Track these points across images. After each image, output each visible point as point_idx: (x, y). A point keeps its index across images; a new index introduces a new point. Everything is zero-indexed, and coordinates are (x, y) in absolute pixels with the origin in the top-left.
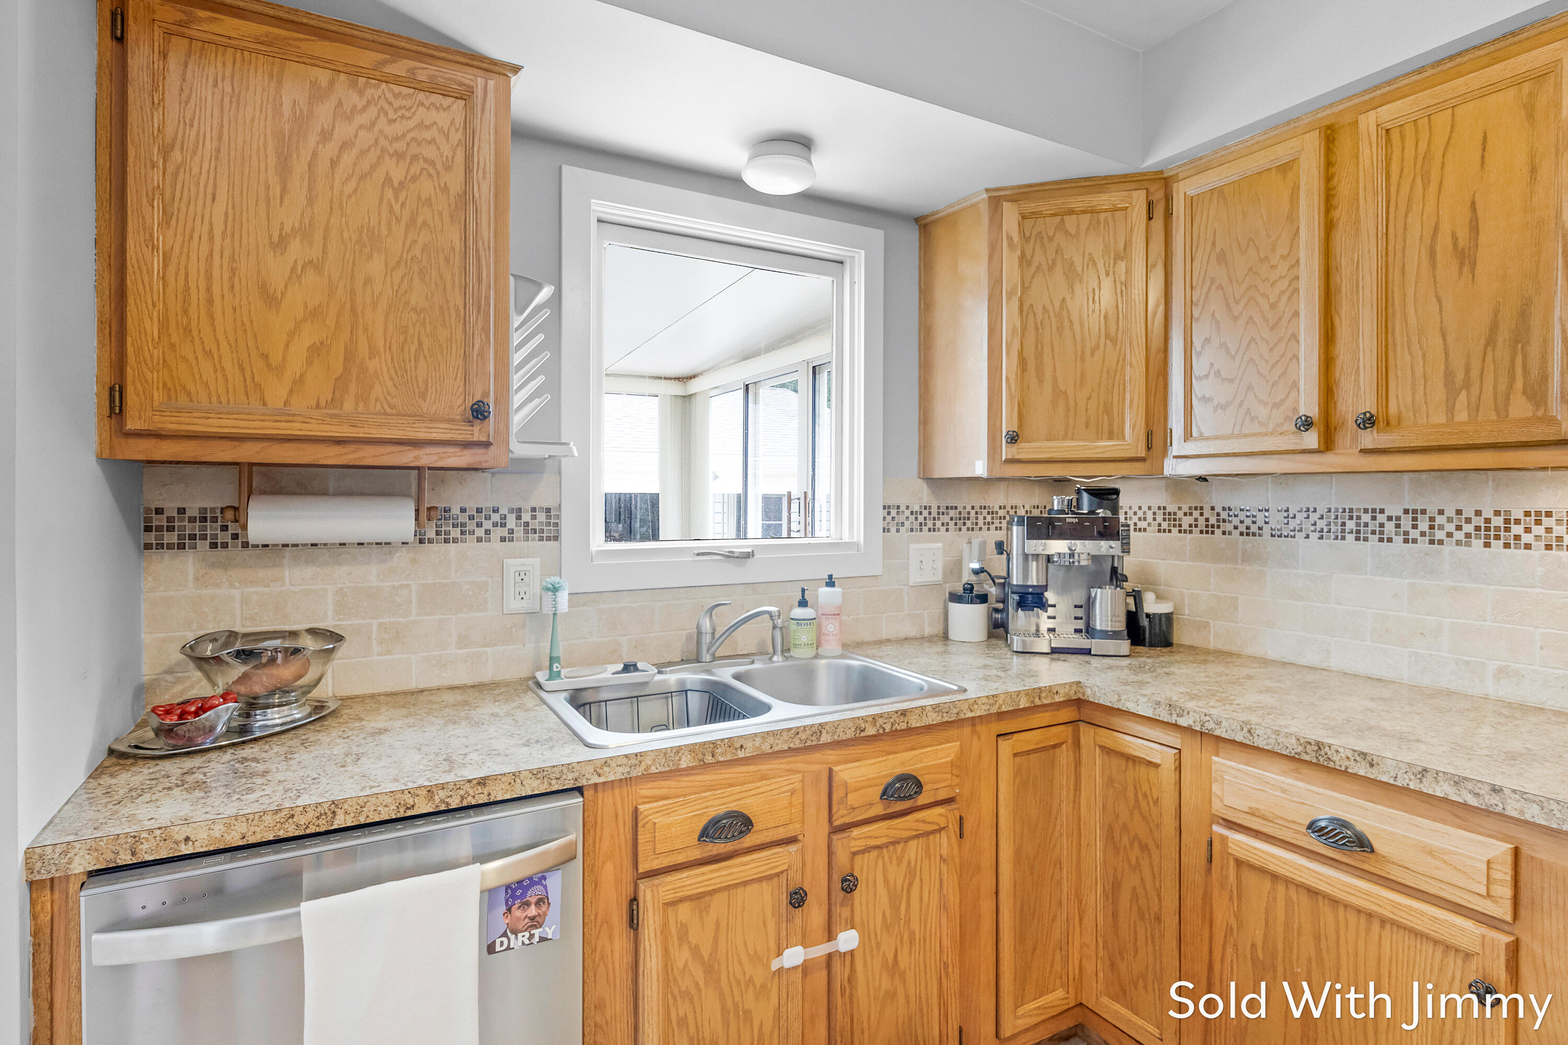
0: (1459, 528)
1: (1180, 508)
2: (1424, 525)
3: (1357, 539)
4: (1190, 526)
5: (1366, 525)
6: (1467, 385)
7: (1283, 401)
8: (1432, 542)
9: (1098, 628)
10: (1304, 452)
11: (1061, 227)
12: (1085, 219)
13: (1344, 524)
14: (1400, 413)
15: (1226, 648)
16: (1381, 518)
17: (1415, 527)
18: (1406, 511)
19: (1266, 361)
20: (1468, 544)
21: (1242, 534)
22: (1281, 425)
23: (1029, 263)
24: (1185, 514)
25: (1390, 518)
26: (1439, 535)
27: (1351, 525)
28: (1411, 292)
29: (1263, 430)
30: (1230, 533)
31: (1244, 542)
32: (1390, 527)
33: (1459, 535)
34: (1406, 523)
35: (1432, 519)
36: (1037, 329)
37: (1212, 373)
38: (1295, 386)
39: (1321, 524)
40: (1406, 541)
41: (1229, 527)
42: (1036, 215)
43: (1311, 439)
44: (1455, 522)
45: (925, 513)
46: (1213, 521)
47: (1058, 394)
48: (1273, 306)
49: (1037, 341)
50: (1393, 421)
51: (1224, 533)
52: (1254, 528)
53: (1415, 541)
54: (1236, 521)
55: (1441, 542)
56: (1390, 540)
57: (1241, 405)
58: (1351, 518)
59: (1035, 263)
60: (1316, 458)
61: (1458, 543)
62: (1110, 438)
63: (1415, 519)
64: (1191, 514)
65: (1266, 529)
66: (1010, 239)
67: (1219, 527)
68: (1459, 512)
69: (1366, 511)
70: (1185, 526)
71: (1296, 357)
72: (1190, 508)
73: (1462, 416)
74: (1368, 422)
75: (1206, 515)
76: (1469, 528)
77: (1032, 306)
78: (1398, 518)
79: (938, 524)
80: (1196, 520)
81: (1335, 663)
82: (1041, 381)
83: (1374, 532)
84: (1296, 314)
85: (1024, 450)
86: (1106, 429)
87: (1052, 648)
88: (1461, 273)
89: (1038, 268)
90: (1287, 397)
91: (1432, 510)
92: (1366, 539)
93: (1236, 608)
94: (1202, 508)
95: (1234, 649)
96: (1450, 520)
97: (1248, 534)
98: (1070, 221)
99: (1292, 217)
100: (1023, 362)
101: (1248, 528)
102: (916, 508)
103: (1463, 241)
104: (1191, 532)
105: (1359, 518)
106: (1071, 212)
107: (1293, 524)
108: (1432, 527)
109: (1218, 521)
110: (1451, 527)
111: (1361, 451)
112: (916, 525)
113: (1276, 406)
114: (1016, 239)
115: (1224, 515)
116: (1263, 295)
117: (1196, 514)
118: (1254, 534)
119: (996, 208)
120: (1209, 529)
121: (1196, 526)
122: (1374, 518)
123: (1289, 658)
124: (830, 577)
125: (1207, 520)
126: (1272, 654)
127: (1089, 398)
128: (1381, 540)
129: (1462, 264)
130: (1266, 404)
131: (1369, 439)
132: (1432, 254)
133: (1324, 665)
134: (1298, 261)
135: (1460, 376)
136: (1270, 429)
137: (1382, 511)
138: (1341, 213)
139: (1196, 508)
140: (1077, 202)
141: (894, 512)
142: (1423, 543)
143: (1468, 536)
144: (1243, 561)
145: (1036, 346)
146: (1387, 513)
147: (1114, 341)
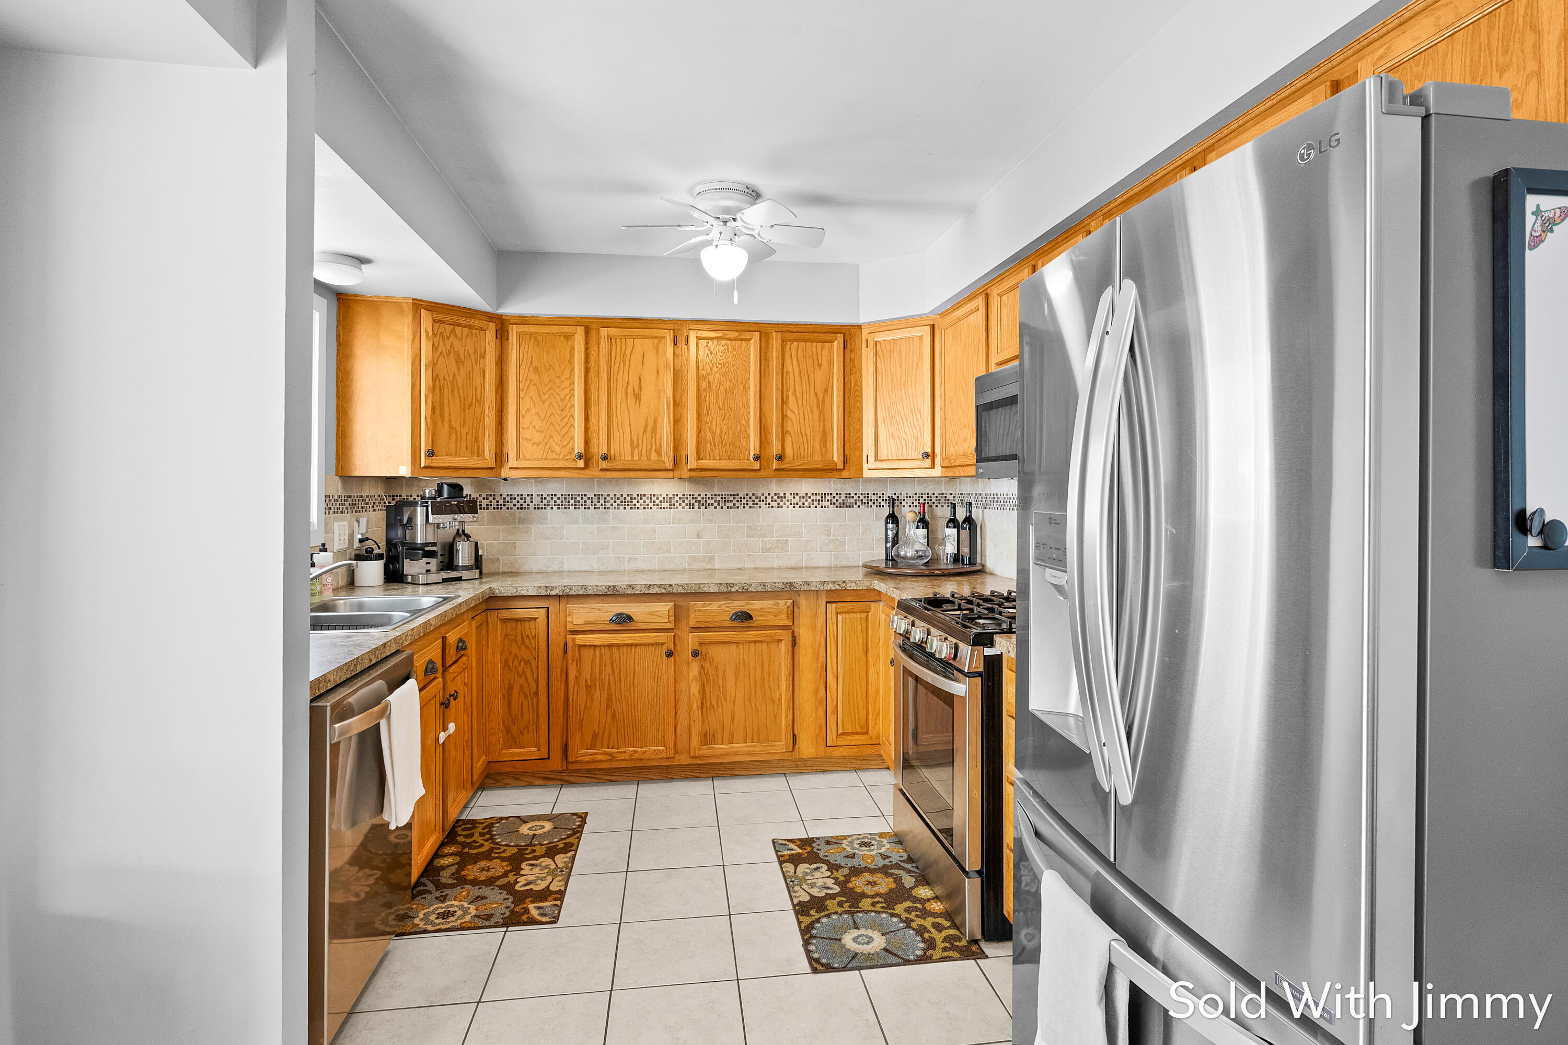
0: (615, 502)
1: (480, 495)
2: (602, 501)
3: (575, 508)
4: (487, 505)
5: (579, 501)
6: (638, 446)
7: (567, 445)
8: (605, 508)
9: (460, 565)
10: (577, 469)
11: (453, 331)
12: (466, 331)
13: (569, 502)
14: (615, 454)
15: (509, 570)
16: (585, 498)
17: (599, 502)
18: (595, 495)
19: (559, 425)
20: (618, 508)
21: (518, 508)
22: (566, 456)
23: (436, 349)
24: (484, 499)
25: (589, 498)
26: (608, 505)
27: (572, 502)
28: (619, 407)
29: (557, 457)
30: (511, 508)
31: (520, 513)
32: (589, 502)
33: (615, 505)
34: (596, 500)
35: (605, 498)
36: (441, 390)
37: (531, 427)
38: (572, 438)
39: (559, 502)
40: (595, 508)
41: (511, 505)
42: (440, 322)
43: (581, 464)
44: (614, 499)
45: (339, 500)
46: (501, 502)
47: (452, 428)
48: (562, 400)
49: (440, 396)
50: (613, 458)
51: (508, 508)
52: (525, 505)
53: (599, 508)
54: (515, 502)
55: (609, 508)
56: (589, 508)
57: (546, 444)
58: (572, 499)
59: (440, 350)
60: (580, 471)
61: (615, 508)
62: (478, 456)
63: (599, 498)
64: (487, 499)
65: (532, 505)
66: (427, 332)
67: (504, 505)
68: (615, 495)
69: (579, 495)
70: (484, 505)
71: (573, 425)
72: (487, 495)
73: (636, 458)
74: (605, 458)
75: (497, 499)
76: (618, 502)
77: (438, 375)
78: (592, 498)
79: (344, 507)
80: (491, 502)
81: (566, 568)
82: (443, 421)
83: (582, 505)
84: (573, 406)
85: (436, 461)
86: (476, 451)
87: (443, 579)
88: (636, 403)
89: (441, 353)
90: (569, 443)
91: (605, 494)
92: (579, 508)
93: (515, 548)
94: (494, 495)
95: (514, 570)
96: (612, 498)
97: (521, 509)
98: (458, 329)
99: (571, 361)
100: (433, 408)
101: (521, 505)
102: (336, 497)
103: (637, 391)
104: (487, 509)
105: (576, 498)
106: (459, 325)
107: (545, 502)
108: (605, 502)
109: (504, 502)
110: (612, 502)
111: (601, 469)
112: (336, 510)
113: (564, 446)
114: (430, 334)
115: (508, 499)
116: (557, 394)
117: (491, 498)
118: (525, 508)
119: (416, 311)
120: (499, 507)
121: (491, 505)
122: (582, 499)
123: (544, 569)
124: (324, 545)
125: (498, 502)
126: (535, 569)
127: (467, 433)
128: (585, 508)
129: (636, 399)
130: (559, 445)
131: (604, 465)
132: (626, 393)
133: (561, 570)
134: (574, 382)
135: (635, 443)
136: (561, 457)
137: (585, 495)
138: (592, 365)
139: (491, 495)
140: (462, 321)
141: (327, 500)
142: (602, 510)
143: (618, 505)
144: (519, 522)
145: (440, 399)
146: (588, 496)
147: (480, 403)
